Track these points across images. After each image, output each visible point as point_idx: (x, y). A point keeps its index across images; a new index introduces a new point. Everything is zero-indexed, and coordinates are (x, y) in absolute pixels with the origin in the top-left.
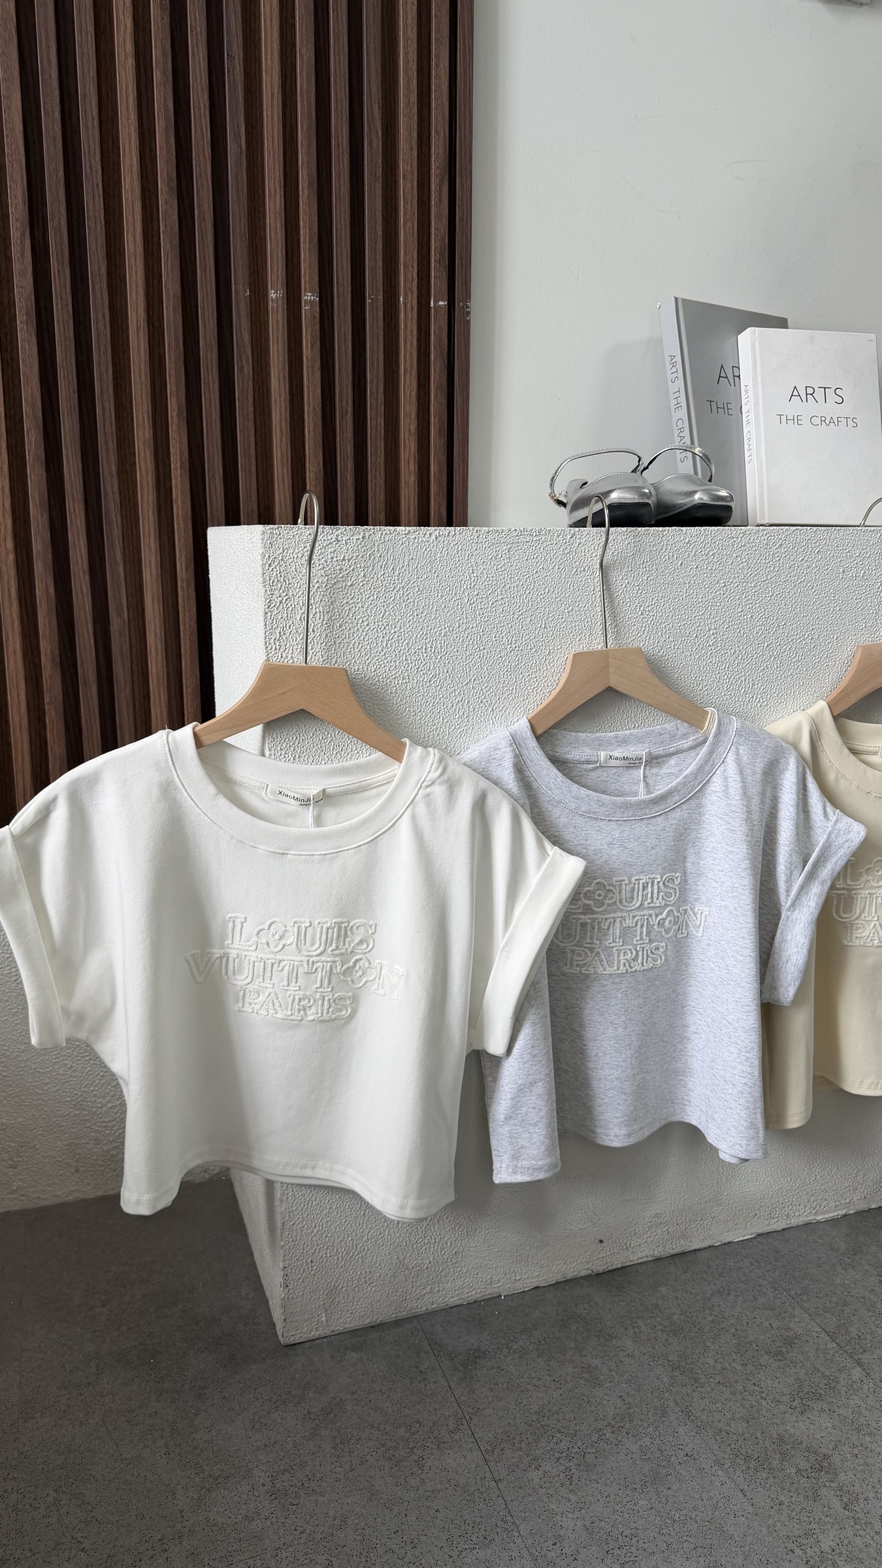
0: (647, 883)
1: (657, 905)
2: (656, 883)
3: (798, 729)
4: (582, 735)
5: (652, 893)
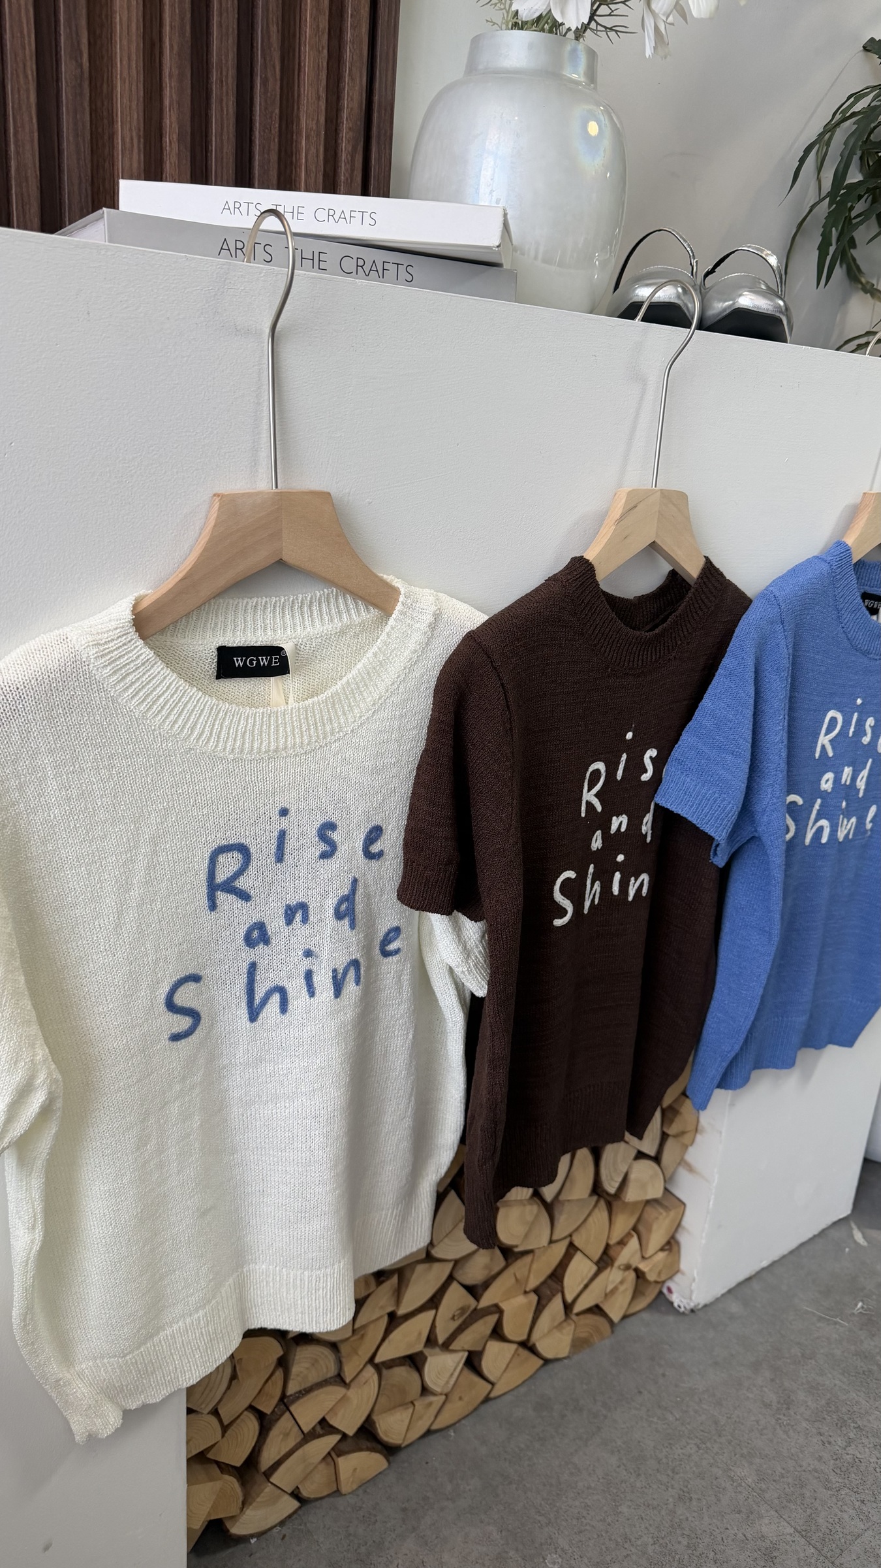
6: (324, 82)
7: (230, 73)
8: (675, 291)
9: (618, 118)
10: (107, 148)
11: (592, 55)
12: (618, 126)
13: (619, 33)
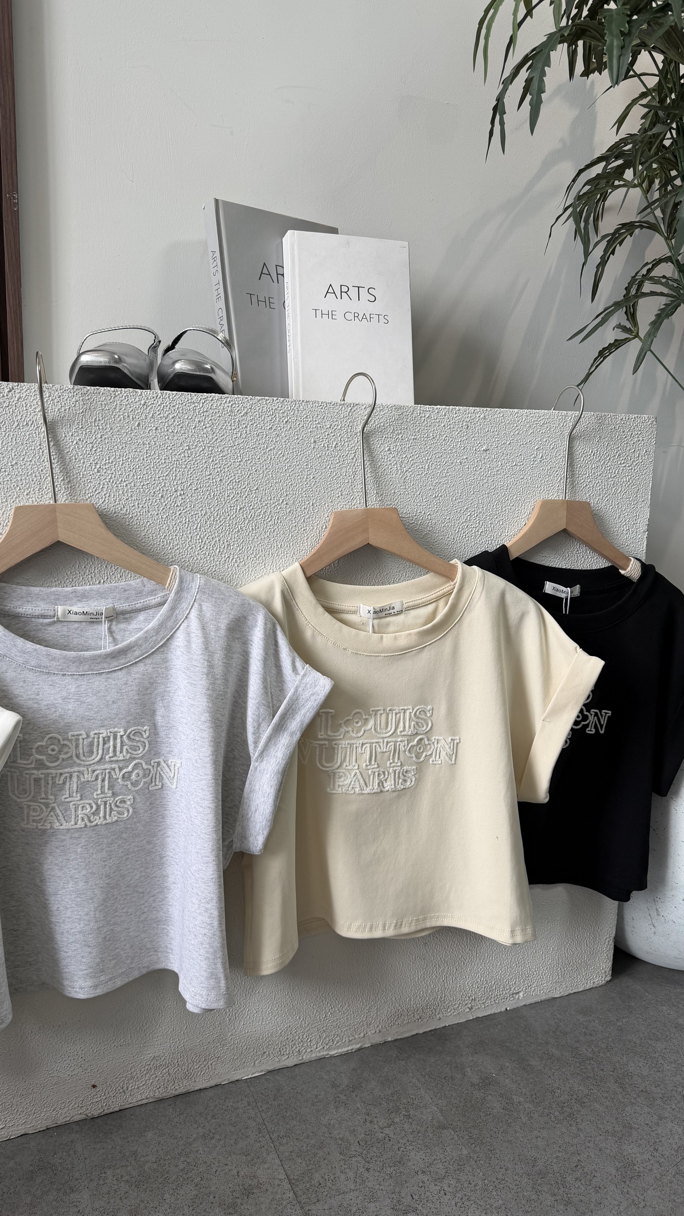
0: (109, 737)
1: (121, 758)
2: (119, 737)
3: (271, 588)
4: (35, 590)
5: (115, 747)
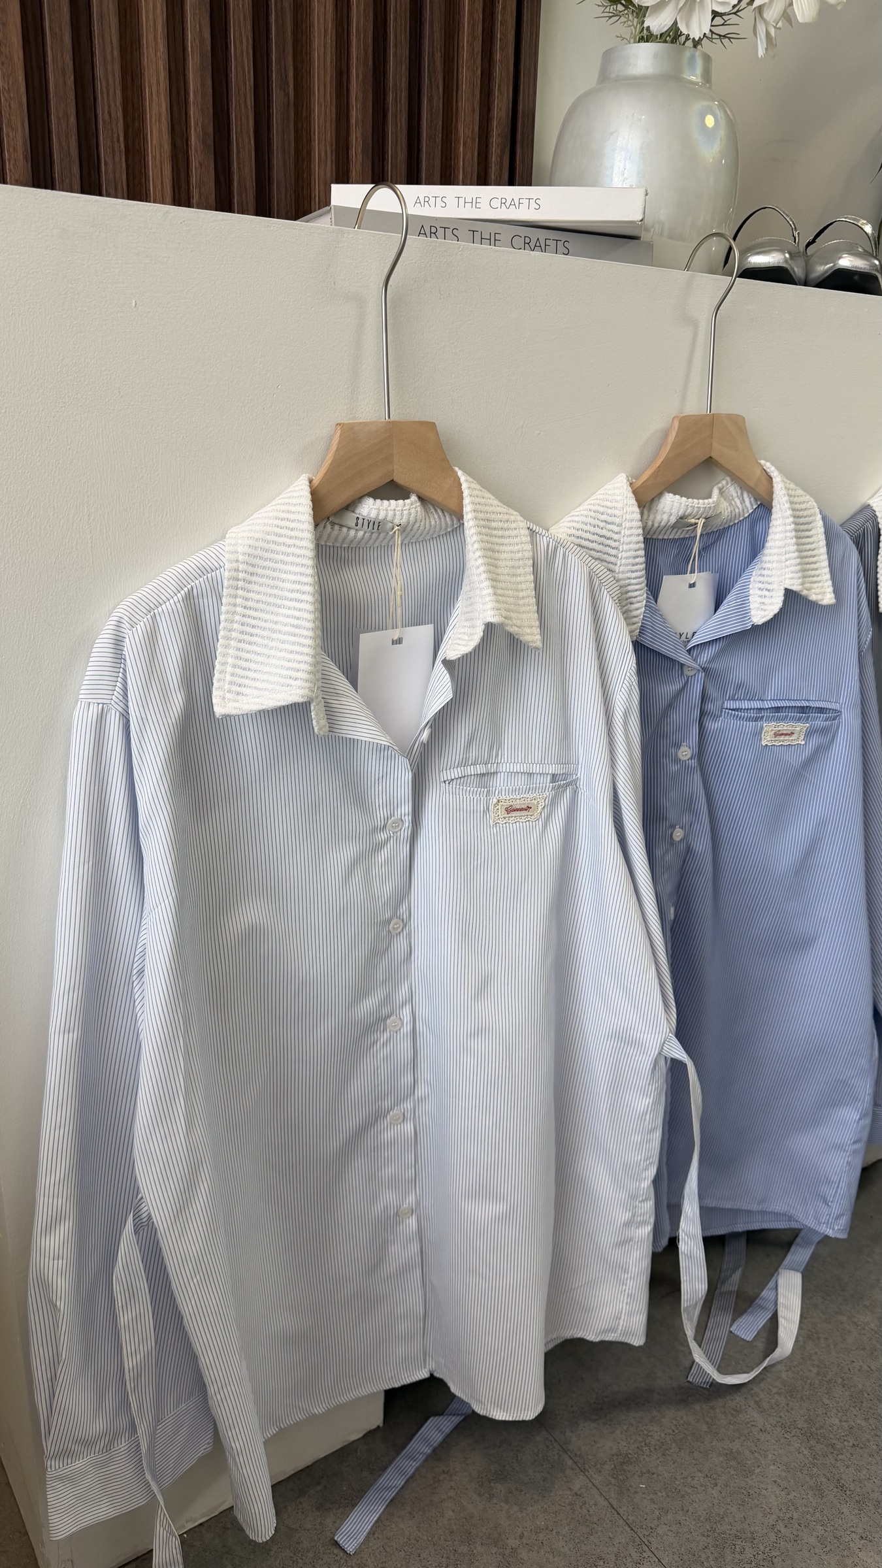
6: (478, 97)
7: (403, 94)
8: (782, 257)
9: (731, 111)
10: (306, 162)
11: (707, 59)
12: (731, 117)
13: (731, 40)
